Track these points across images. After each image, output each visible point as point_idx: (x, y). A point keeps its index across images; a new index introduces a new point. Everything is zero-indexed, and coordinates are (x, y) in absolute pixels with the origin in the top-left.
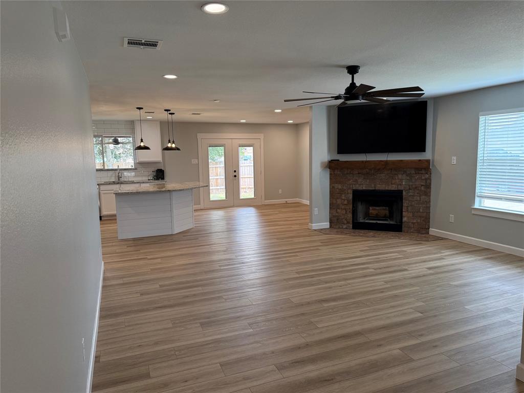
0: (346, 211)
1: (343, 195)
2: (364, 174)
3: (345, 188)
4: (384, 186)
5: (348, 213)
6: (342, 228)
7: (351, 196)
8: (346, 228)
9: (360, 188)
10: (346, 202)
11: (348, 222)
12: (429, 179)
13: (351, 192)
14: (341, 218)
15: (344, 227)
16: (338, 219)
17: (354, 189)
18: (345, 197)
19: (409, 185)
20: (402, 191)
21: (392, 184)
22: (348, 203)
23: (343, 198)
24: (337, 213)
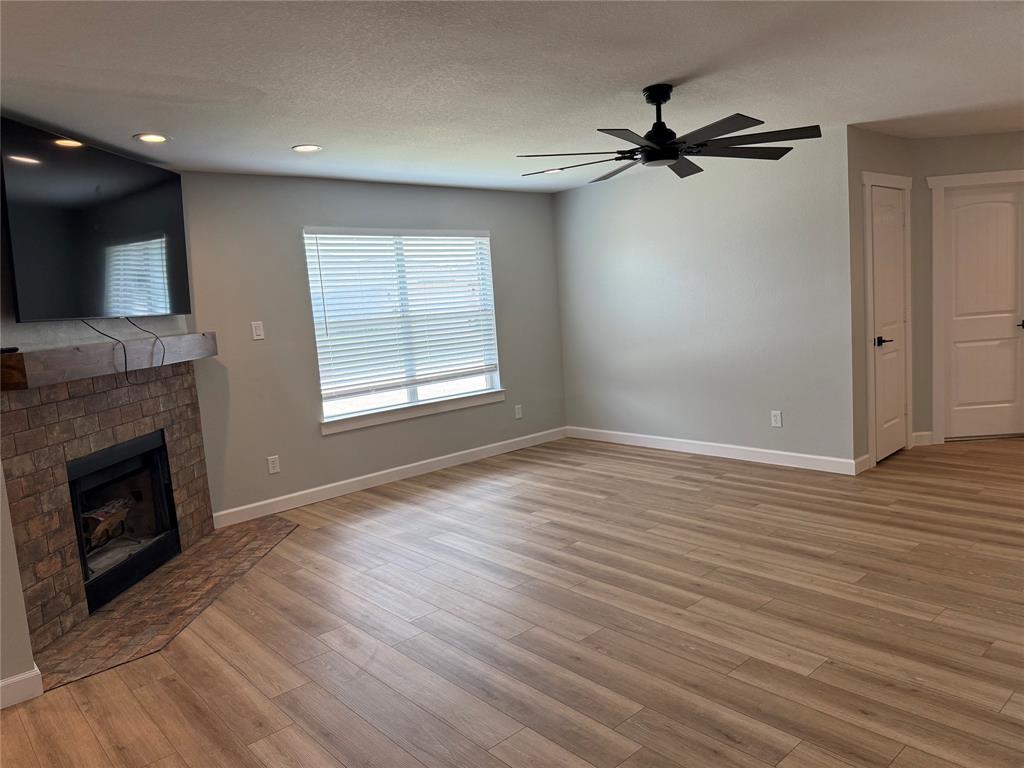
0: (64, 559)
1: (44, 498)
2: (84, 396)
3: (43, 465)
4: (130, 426)
5: (69, 561)
6: (64, 633)
7: (64, 491)
8: (75, 624)
9: (83, 452)
10: (56, 524)
11: (75, 600)
12: (192, 386)
13: (62, 474)
14: (52, 594)
15: (68, 624)
16: (44, 606)
17: (69, 458)
18: (50, 500)
19: (170, 410)
20: (162, 430)
21: (143, 417)
22: (63, 520)
23: (45, 508)
24: (38, 580)
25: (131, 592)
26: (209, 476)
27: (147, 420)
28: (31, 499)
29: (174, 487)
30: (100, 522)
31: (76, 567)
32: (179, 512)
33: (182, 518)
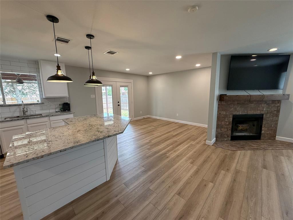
0: (227, 130)
1: (226, 119)
2: (241, 104)
3: (227, 114)
4: (253, 111)
7: (231, 119)
8: (227, 140)
9: (238, 114)
10: (228, 123)
11: (228, 137)
12: (280, 106)
13: (231, 116)
14: (223, 134)
15: (225, 140)
16: (221, 135)
17: (234, 114)
18: (227, 120)
19: (267, 110)
20: (263, 114)
21: (257, 110)
22: (229, 124)
23: (226, 121)
24: (221, 131)
25: (241, 141)
26: (278, 127)
27: (259, 111)
28: (224, 118)
29: (263, 126)
30: (240, 127)
31: (230, 132)
32: (263, 132)
33: (263, 133)
